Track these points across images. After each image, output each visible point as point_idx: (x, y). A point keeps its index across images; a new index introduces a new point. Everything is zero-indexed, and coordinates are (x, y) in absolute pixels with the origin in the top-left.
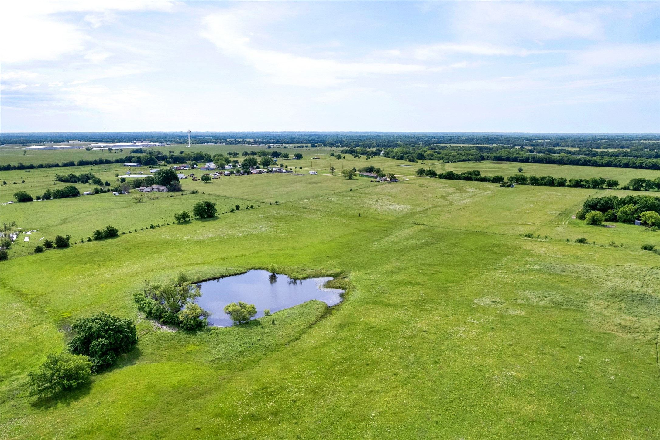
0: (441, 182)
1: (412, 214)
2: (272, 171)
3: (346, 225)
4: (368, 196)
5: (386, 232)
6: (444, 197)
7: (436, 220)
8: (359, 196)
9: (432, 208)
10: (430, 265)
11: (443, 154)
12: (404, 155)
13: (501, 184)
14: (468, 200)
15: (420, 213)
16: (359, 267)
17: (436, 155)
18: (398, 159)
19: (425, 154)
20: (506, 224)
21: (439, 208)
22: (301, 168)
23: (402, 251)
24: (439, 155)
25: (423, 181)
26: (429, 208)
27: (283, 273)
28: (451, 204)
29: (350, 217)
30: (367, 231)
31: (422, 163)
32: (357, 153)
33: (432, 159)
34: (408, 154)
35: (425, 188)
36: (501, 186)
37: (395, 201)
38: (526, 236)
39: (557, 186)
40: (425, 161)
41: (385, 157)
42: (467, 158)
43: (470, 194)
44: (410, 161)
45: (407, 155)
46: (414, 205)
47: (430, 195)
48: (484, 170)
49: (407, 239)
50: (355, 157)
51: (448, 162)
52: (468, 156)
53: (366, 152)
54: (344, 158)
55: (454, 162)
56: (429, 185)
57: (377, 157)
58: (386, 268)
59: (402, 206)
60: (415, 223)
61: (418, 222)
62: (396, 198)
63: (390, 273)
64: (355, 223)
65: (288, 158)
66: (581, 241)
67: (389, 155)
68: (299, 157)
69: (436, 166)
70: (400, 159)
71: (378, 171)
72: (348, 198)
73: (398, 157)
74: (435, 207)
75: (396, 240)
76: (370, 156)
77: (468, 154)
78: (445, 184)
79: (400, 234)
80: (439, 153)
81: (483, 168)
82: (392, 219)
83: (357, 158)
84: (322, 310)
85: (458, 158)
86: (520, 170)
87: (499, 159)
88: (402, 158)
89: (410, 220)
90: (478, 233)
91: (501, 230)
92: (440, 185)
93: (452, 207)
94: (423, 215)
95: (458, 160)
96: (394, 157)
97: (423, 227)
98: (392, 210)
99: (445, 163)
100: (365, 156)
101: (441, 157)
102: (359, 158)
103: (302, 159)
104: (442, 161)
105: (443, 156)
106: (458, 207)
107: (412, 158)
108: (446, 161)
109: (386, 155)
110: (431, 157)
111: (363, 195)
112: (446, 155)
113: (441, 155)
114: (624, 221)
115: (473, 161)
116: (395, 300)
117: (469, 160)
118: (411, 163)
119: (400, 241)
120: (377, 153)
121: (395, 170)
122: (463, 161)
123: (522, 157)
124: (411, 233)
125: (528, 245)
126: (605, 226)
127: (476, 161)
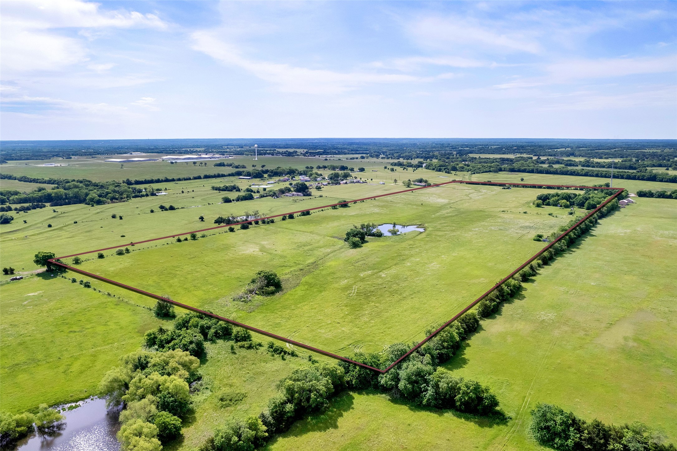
0: (466, 186)
1: (449, 204)
2: (353, 182)
3: (417, 209)
4: (423, 195)
5: (437, 211)
6: (467, 195)
7: (461, 206)
8: (418, 195)
9: (460, 201)
10: (457, 221)
11: (472, 167)
12: (442, 168)
13: (503, 187)
14: (480, 197)
15: (453, 203)
16: (428, 223)
17: (466, 167)
18: (437, 171)
19: (457, 167)
20: (495, 207)
21: (463, 201)
22: (372, 180)
23: (446, 217)
24: (468, 167)
25: (456, 186)
26: (458, 201)
27: (398, 225)
28: (471, 198)
29: (417, 205)
30: (428, 211)
31: (455, 175)
32: (404, 165)
33: (463, 171)
34: (444, 166)
35: (457, 190)
36: (503, 188)
37: (439, 198)
38: (502, 211)
39: (538, 188)
40: (458, 173)
41: (427, 169)
42: (488, 170)
43: (482, 193)
44: (446, 172)
45: (444, 168)
46: (450, 200)
47: (459, 194)
48: (498, 179)
49: (447, 214)
50: (404, 170)
51: (474, 173)
52: (490, 168)
53: (411, 165)
54: (396, 170)
55: (479, 173)
56: (459, 188)
57: (420, 169)
58: (439, 222)
59: (444, 200)
60: (451, 207)
61: (452, 207)
62: (440, 196)
63: (441, 224)
64: (420, 208)
65: (354, 171)
66: (525, 213)
67: (430, 167)
68: (362, 170)
69: (465, 176)
70: (438, 171)
71: (426, 182)
72: (412, 196)
73: (437, 169)
74: (461, 200)
75: (442, 214)
76: (415, 168)
77: (490, 166)
78: (469, 187)
79: (444, 212)
80: (468, 166)
81: (498, 178)
82: (439, 206)
83: (405, 170)
84: (419, 233)
85: (482, 170)
86: (522, 180)
87: (512, 170)
88: (440, 170)
89: (448, 206)
90: (481, 211)
91: (492, 210)
92: (466, 188)
93: (471, 200)
94: (455, 204)
95: (482, 171)
96: (434, 169)
97: (455, 209)
98: (438, 202)
99: (472, 174)
100: (411, 168)
101: (469, 169)
102: (407, 170)
103: (365, 171)
104: (470, 172)
105: (471, 168)
106: (474, 200)
107: (448, 171)
108: (472, 173)
109: (427, 167)
110: (462, 170)
111: (420, 195)
112: (473, 167)
113: (470, 167)
114: (554, 205)
115: (493, 172)
116: (444, 230)
117: (490, 171)
118: (447, 174)
119: (444, 214)
120: (419, 165)
121: (436, 180)
122: (486, 172)
123: (529, 169)
124: (449, 211)
125: (502, 215)
126: (543, 207)
127: (495, 172)
